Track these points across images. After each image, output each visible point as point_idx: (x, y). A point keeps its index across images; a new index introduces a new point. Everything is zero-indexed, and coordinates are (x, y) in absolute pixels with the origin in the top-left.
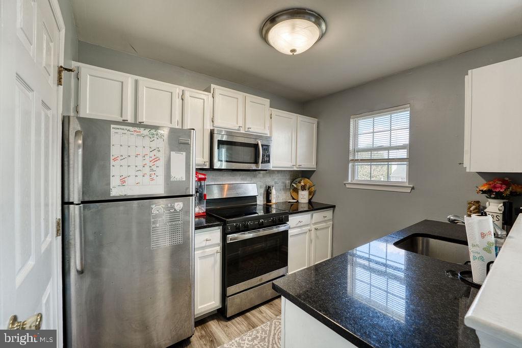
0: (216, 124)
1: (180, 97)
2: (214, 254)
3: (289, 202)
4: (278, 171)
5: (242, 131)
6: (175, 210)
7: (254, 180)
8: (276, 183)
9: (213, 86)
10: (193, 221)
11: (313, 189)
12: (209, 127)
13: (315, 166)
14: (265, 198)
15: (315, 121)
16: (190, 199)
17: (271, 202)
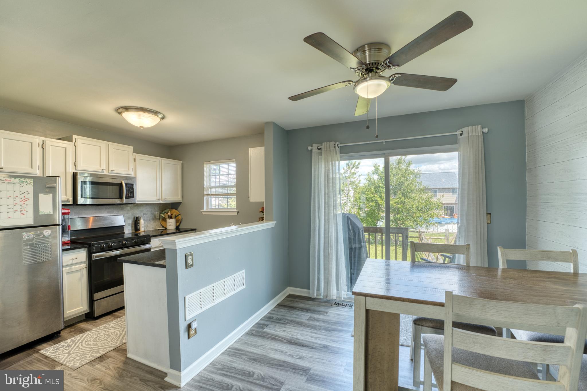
0: (79, 167)
1: (41, 146)
2: (80, 270)
3: (158, 230)
4: (147, 204)
5: (106, 173)
6: (44, 235)
7: (121, 212)
8: (144, 214)
9: (74, 137)
10: (60, 247)
11: (180, 217)
12: (71, 170)
13: (181, 199)
14: (134, 227)
15: (179, 163)
16: (57, 227)
17: (140, 231)
